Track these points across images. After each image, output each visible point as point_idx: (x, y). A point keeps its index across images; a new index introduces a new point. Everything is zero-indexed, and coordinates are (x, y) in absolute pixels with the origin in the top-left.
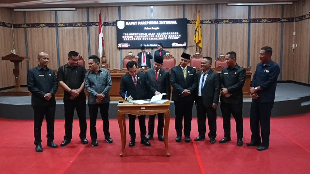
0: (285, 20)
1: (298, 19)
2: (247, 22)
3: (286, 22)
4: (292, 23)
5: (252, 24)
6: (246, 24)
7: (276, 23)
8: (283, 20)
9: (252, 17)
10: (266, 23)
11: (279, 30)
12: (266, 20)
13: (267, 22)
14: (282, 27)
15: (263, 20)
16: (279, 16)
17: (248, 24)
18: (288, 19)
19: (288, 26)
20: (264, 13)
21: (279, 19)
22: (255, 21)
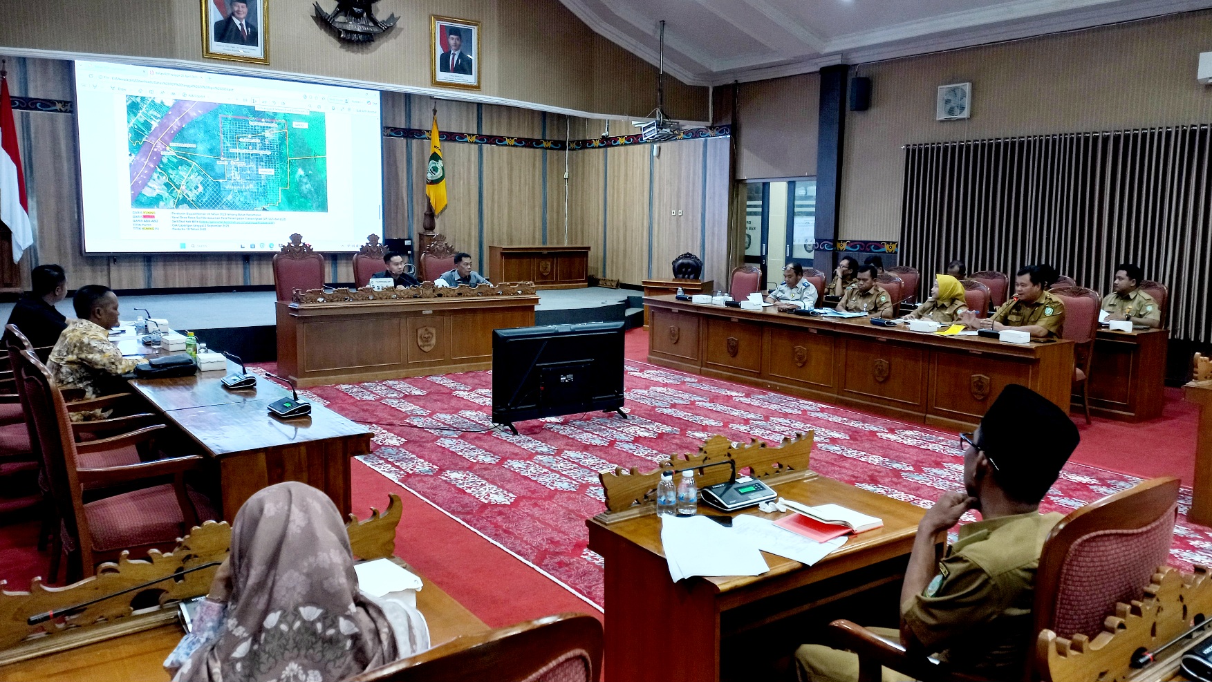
0: (550, 145)
1: (573, 146)
2: (476, 143)
3: (551, 149)
4: (561, 152)
5: (486, 147)
6: (473, 146)
7: (532, 150)
8: (544, 144)
9: (485, 132)
10: (513, 148)
11: (538, 164)
12: (513, 142)
13: (514, 146)
14: (544, 160)
15: (507, 141)
16: (537, 136)
17: (476, 146)
18: (555, 143)
19: (556, 158)
20: (510, 125)
21: (538, 142)
22: (491, 140)
